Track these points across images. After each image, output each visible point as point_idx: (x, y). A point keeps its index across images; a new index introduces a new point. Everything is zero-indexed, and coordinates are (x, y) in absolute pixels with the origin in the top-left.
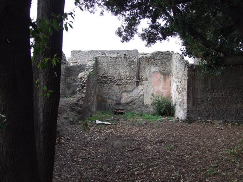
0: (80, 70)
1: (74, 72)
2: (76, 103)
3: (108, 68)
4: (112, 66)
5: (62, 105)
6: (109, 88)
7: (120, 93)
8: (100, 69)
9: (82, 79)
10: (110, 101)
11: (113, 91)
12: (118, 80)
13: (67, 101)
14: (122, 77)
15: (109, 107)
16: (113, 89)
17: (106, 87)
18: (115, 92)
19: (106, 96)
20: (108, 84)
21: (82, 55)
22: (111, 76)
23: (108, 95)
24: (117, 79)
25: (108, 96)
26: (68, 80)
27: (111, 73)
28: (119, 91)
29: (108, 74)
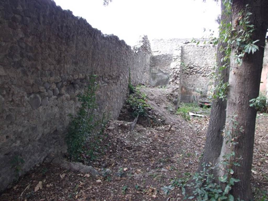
0: (166, 59)
1: (160, 61)
2: (172, 93)
3: (195, 58)
4: (199, 56)
5: (159, 96)
6: (194, 79)
7: (207, 85)
8: (185, 59)
9: (175, 69)
10: (194, 93)
11: (199, 82)
12: (205, 71)
13: (163, 92)
14: (209, 68)
15: (194, 100)
16: (199, 81)
17: (191, 79)
18: (200, 84)
19: (190, 88)
20: (193, 75)
21: (164, 43)
22: (197, 67)
23: (193, 86)
24: (203, 70)
25: (192, 88)
26: (154, 70)
27: (197, 63)
28: (205, 83)
29: (194, 64)
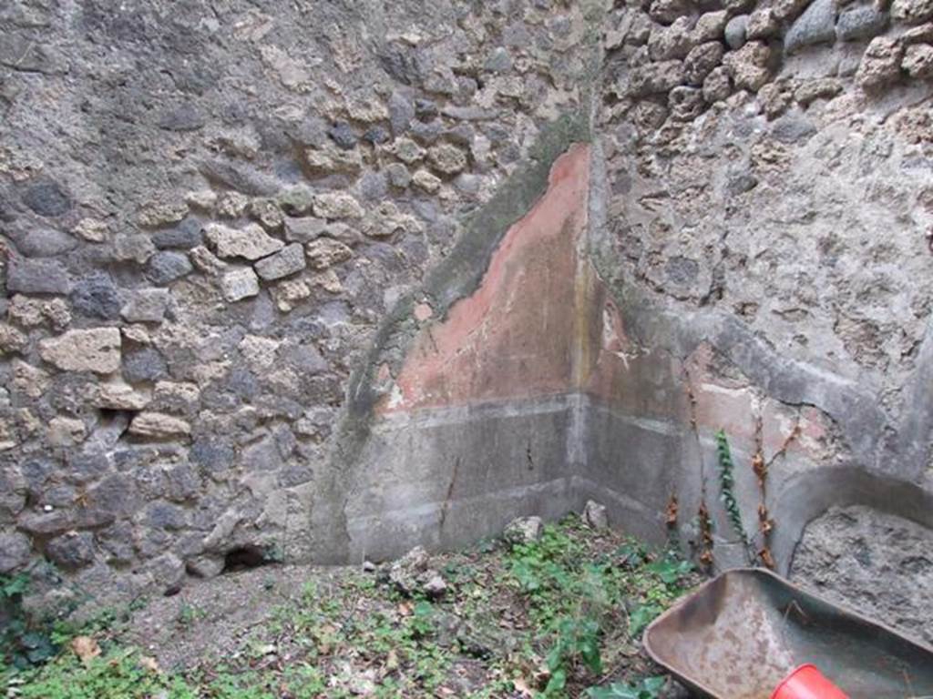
6: (740, 166)
11: (810, 216)
17: (699, 167)
18: (827, 245)
20: (733, 102)
